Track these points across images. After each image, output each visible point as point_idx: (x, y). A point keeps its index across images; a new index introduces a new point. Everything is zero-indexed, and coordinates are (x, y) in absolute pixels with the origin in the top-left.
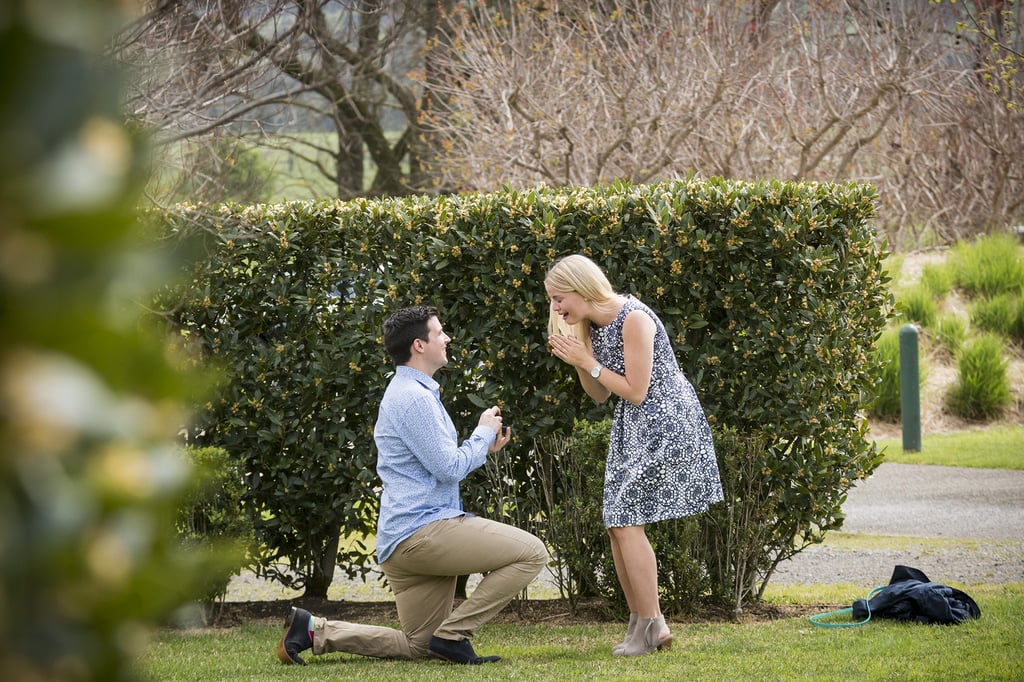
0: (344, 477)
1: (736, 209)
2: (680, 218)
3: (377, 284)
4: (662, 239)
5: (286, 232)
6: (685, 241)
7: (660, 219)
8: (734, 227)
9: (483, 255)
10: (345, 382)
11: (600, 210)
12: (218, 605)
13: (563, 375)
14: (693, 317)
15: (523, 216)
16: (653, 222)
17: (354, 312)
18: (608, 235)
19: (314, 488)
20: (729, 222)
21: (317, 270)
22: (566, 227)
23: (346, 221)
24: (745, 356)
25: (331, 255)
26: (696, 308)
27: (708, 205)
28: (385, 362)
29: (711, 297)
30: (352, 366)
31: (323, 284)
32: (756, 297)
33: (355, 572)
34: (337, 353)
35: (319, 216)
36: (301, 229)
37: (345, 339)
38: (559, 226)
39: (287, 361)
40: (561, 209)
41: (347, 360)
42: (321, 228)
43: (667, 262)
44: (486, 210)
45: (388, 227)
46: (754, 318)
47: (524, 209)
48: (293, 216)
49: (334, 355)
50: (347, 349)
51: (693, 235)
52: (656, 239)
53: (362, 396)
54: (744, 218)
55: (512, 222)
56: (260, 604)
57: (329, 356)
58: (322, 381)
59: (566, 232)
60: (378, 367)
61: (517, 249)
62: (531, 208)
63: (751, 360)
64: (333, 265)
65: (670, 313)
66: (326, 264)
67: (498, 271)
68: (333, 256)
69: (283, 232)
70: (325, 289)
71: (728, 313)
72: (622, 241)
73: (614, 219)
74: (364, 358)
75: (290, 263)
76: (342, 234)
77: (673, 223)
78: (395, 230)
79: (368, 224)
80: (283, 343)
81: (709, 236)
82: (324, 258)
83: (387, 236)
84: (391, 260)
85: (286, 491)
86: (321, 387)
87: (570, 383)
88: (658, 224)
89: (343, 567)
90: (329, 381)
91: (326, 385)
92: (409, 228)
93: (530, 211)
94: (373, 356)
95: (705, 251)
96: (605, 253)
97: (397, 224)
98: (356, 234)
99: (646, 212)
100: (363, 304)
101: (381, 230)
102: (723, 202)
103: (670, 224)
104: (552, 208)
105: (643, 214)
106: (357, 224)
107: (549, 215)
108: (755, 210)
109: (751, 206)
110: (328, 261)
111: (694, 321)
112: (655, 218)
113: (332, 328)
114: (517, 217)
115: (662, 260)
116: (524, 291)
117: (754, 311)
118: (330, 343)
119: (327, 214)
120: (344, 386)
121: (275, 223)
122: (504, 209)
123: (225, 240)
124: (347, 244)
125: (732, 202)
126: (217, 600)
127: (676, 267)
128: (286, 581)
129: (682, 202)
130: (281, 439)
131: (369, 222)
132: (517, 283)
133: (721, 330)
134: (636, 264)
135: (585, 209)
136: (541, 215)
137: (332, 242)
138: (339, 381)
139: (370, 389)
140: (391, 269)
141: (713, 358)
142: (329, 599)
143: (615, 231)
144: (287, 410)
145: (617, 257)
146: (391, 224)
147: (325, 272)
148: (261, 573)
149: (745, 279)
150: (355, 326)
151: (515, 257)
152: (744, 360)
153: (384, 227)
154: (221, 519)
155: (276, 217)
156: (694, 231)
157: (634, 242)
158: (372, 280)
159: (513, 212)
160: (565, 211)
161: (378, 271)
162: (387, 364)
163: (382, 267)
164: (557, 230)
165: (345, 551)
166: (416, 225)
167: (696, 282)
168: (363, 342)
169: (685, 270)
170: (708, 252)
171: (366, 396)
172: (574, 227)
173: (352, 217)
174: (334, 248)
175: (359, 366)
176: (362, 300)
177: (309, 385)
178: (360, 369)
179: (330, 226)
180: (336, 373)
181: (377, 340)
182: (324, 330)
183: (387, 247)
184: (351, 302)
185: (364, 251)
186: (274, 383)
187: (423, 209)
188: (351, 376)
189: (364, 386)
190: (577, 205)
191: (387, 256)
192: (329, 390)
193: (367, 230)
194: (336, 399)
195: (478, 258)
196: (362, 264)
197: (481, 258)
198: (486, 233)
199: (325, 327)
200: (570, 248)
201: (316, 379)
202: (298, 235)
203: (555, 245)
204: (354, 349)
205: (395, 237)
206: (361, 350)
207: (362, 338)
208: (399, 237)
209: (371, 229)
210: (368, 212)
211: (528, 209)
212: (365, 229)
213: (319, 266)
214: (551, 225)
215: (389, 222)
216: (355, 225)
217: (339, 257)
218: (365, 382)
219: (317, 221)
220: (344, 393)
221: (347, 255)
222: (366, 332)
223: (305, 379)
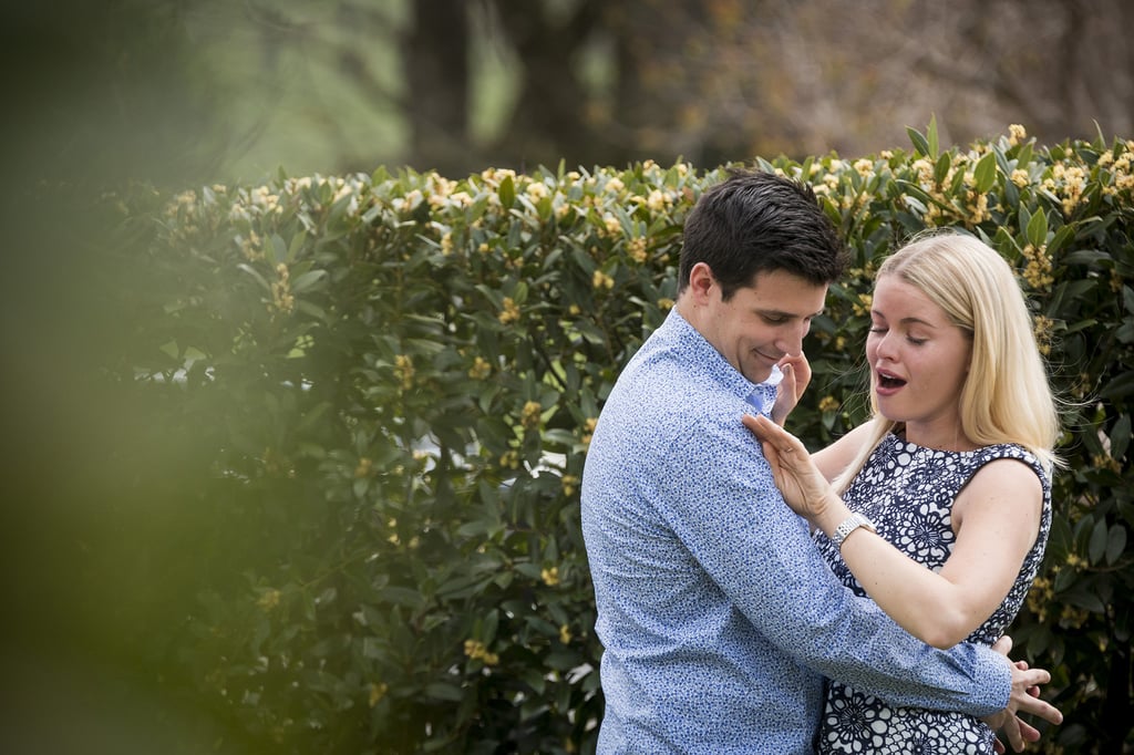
3: (546, 417)
5: (290, 267)
9: (846, 334)
10: (454, 695)
13: (1073, 676)
17: (476, 497)
21: (372, 376)
22: (1084, 255)
23: (461, 235)
25: (413, 332)
28: (566, 638)
30: (474, 649)
31: (389, 414)
34: (431, 612)
35: (378, 221)
36: (328, 257)
37: (454, 575)
38: (1062, 251)
39: (289, 634)
40: (1068, 204)
41: (458, 634)
42: (386, 257)
44: (856, 206)
45: (578, 253)
47: (964, 203)
48: (305, 220)
49: (421, 620)
50: (458, 603)
53: (501, 734)
57: (407, 619)
58: (388, 693)
59: (1080, 271)
60: (546, 651)
62: (983, 199)
64: (420, 362)
66: (400, 360)
68: (422, 336)
69: (282, 267)
70: (398, 430)
74: (505, 629)
75: (296, 353)
76: (445, 274)
78: (597, 263)
79: (523, 246)
80: (275, 585)
82: (393, 340)
83: (580, 279)
84: (586, 347)
86: (386, 708)
87: (1093, 700)
90: (407, 692)
91: (398, 704)
92: (640, 256)
93: (981, 210)
94: (533, 621)
97: (605, 247)
98: (486, 269)
100: (505, 472)
101: (556, 265)
104: (1044, 201)
106: (492, 243)
107: (1035, 220)
110: (404, 349)
113: (414, 543)
118: (412, 584)
119: (403, 216)
120: (450, 708)
121: (255, 239)
124: (458, 301)
131: (526, 237)
136: (1014, 222)
137: (414, 295)
138: (437, 692)
139: (525, 715)
140: (584, 374)
146: (587, 246)
147: (396, 383)
150: (481, 538)
153: (568, 250)
155: (257, 225)
158: (531, 406)
159: (933, 210)
160: (1081, 211)
161: (547, 379)
162: (572, 645)
163: (556, 365)
164: (1057, 262)
166: (654, 249)
168: (503, 581)
171: (512, 735)
172: (1106, 256)
173: (476, 224)
174: (421, 312)
175: (491, 649)
176: (503, 462)
177: (349, 704)
178: (494, 659)
179: (411, 251)
180: (427, 668)
181: (545, 574)
182: (392, 546)
183: (574, 310)
184: (469, 466)
185: (510, 322)
186: (250, 697)
187: (675, 202)
188: (471, 678)
189: (508, 705)
190: (1115, 191)
191: (575, 337)
192: (406, 717)
193: (519, 261)
194: (429, 746)
195: (833, 341)
196: (502, 359)
197: (840, 342)
198: (856, 272)
199: (394, 539)
200: (1097, 316)
201: (372, 687)
202: (322, 278)
203: (1054, 308)
204: (478, 600)
205: (597, 282)
206: (497, 605)
207: (500, 571)
208: (610, 283)
209: (531, 258)
210: (522, 208)
211: (975, 202)
212: (513, 256)
213: (380, 364)
214: (1043, 249)
215: (581, 238)
216: (484, 246)
217: (434, 338)
218: (507, 695)
219: (373, 235)
220: (449, 728)
221: (457, 334)
222: (512, 554)
223: (339, 686)
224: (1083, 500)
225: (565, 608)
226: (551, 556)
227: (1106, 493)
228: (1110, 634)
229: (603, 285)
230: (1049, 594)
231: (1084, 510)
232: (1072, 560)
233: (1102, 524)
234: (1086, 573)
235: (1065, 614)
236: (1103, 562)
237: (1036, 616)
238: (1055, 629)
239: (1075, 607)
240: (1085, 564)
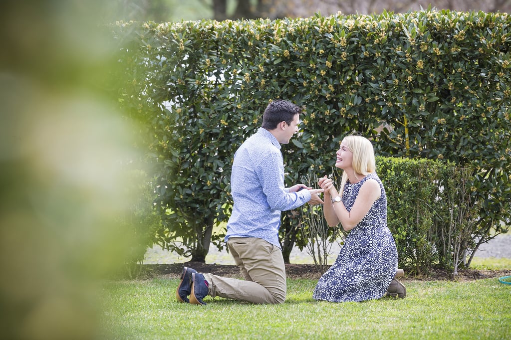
0: (217, 189)
1: (457, 29)
2: (423, 35)
3: (238, 72)
4: (411, 47)
5: (183, 40)
6: (426, 48)
7: (411, 35)
8: (456, 40)
9: (302, 56)
10: (218, 131)
11: (374, 29)
12: (139, 266)
13: (350, 129)
14: (430, 94)
15: (327, 32)
16: (406, 36)
17: (224, 89)
18: (379, 44)
19: (198, 195)
20: (453, 37)
21: (201, 63)
22: (353, 39)
23: (220, 34)
24: (461, 119)
25: (210, 54)
26: (432, 89)
27: (440, 27)
28: (242, 120)
29: (441, 83)
30: (223, 122)
31: (205, 72)
32: (468, 83)
33: (222, 247)
34: (213, 114)
35: (203, 30)
36: (192, 38)
37: (218, 105)
38: (348, 39)
39: (183, 118)
40: (350, 28)
41: (219, 118)
42: (205, 38)
43: (415, 61)
44: (305, 28)
45: (245, 38)
46: (467, 96)
47: (328, 28)
48: (188, 30)
49: (211, 115)
50: (219, 112)
51: (431, 45)
52: (408, 47)
53: (228, 140)
54: (462, 34)
55: (321, 35)
56: (165, 266)
57: (208, 116)
58: (204, 131)
59: (353, 42)
60: (238, 122)
61: (323, 52)
62: (332, 27)
63: (465, 121)
64: (211, 60)
65: (416, 92)
66: (207, 60)
67: (311, 65)
68: (212, 55)
69: (181, 40)
70: (206, 75)
71: (451, 92)
72: (387, 48)
73: (383, 35)
74: (229, 117)
75: (185, 58)
76: (217, 42)
77: (418, 37)
78: (249, 40)
79: (233, 36)
80: (180, 108)
81: (440, 46)
82: (206, 56)
83: (244, 43)
84: (247, 58)
85: (181, 197)
86: (203, 134)
88: (409, 38)
89: (215, 244)
90: (208, 131)
91: (206, 133)
92: (258, 39)
93: (332, 29)
94: (235, 116)
95: (438, 54)
96: (377, 55)
97: (250, 36)
98: (225, 41)
99: (402, 30)
100: (229, 84)
101: (241, 40)
102: (449, 25)
103: (417, 38)
104: (345, 28)
105: (400, 31)
106: (226, 36)
107: (343, 32)
108: (469, 30)
109: (466, 28)
110: (208, 58)
111: (431, 97)
112: (407, 34)
113: (210, 99)
114: (323, 33)
115: (411, 60)
116: (328, 78)
117: (467, 91)
118: (209, 108)
119: (208, 29)
120: (217, 134)
121: (177, 34)
122: (316, 27)
123: (146, 44)
124: (220, 48)
125: (455, 25)
126: (138, 263)
127: (420, 64)
128: (180, 252)
129: (424, 25)
130: (178, 166)
131: (234, 34)
132: (323, 73)
133: (446, 103)
134: (395, 62)
135: (365, 28)
136: (338, 32)
137: (210, 46)
138: (214, 131)
139: (233, 136)
140: (246, 63)
141: (442, 120)
142: (206, 263)
143: (383, 42)
144: (182, 148)
145: (384, 57)
146: (247, 36)
147: (206, 65)
148: (165, 247)
149: (462, 72)
150: (224, 98)
151: (322, 57)
152: (461, 121)
153: (243, 38)
154: (142, 214)
155: (177, 31)
156: (431, 42)
157: (395, 48)
158: (235, 70)
159: (321, 29)
160: (353, 30)
161: (239, 64)
162: (243, 121)
163: (241, 62)
164: (347, 41)
165: (216, 234)
166: (262, 36)
167: (432, 73)
168: (229, 107)
169: (426, 66)
170: (440, 55)
171: (231, 140)
172: (358, 39)
173: (223, 32)
174: (212, 50)
175: (226, 122)
176: (229, 82)
177: (196, 133)
178: (227, 124)
179: (210, 37)
180: (212, 126)
181: (238, 106)
182: (205, 99)
183: (244, 50)
184: (222, 83)
185: (231, 52)
186: (175, 132)
187: (266, 27)
188: (222, 128)
189: (229, 134)
190: (360, 26)
191: (244, 55)
192: (208, 136)
193: (232, 40)
194: (212, 142)
195: (300, 57)
196: (229, 60)
197: (301, 57)
198: (304, 42)
199: (206, 98)
200: (356, 52)
201: (200, 130)
202: (191, 42)
203: (347, 50)
204: (224, 111)
205: (249, 44)
206: (227, 112)
207: (228, 105)
208: (252, 44)
209: (235, 39)
210: (233, 29)
211: (330, 28)
212: (231, 39)
213: (203, 61)
214: (344, 38)
215: (246, 35)
216: (225, 36)
217: (215, 56)
218: (230, 132)
219: (202, 33)
220: (217, 138)
221: (220, 54)
222: (230, 101)
223: (193, 129)
224: (353, 91)
225: (242, 113)
226: (239, 102)
227: (358, 90)
228: (358, 120)
229: (250, 44)
230: (345, 111)
231: (353, 93)
232: (350, 104)
233: (357, 96)
234: (353, 107)
235: (349, 116)
236: (356, 105)
237: (342, 116)
238: (347, 119)
239: (351, 114)
240: (353, 105)
